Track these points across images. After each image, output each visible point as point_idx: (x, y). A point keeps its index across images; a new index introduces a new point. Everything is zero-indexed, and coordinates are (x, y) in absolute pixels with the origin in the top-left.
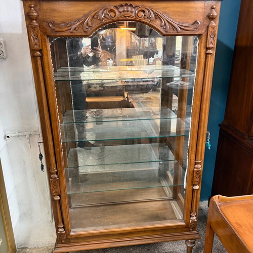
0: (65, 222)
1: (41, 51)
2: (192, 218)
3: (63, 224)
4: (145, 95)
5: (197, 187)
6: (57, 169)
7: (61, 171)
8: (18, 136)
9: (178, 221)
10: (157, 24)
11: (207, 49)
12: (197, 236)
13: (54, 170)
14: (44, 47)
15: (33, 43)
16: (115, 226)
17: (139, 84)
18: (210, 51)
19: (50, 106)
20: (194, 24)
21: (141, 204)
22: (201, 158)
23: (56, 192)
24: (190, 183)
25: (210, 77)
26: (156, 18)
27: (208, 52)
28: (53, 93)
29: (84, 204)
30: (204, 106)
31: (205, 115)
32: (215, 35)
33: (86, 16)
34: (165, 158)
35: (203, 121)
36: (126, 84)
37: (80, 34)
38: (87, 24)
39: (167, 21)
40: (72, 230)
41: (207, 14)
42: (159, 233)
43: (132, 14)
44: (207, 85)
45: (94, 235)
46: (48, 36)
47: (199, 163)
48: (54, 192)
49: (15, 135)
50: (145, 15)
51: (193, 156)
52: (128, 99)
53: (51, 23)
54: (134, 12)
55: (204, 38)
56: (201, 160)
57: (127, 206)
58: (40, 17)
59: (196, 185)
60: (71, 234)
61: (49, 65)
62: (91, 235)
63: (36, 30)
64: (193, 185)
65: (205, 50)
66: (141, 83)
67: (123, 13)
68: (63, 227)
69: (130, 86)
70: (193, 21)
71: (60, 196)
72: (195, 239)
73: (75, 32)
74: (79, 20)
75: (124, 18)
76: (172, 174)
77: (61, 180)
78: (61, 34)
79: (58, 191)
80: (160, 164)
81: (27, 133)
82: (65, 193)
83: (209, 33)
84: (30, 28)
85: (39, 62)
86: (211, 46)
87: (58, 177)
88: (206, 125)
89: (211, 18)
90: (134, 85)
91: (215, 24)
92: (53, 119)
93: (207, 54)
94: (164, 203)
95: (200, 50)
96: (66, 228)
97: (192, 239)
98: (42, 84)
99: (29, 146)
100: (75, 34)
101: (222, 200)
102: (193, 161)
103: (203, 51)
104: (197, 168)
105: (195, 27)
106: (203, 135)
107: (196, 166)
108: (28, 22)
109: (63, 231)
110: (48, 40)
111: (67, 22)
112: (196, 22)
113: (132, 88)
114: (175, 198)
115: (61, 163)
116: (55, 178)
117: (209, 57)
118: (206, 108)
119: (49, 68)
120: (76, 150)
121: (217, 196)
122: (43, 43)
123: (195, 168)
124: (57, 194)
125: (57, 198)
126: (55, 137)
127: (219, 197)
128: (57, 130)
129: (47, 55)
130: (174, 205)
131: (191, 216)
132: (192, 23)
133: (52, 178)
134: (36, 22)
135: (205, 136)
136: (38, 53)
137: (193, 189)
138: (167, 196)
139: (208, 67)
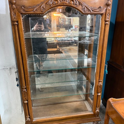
0: (30, 115)
1: (17, 22)
2: (97, 110)
3: (29, 116)
4: (68, 48)
5: (100, 94)
6: (26, 86)
7: (28, 87)
8: (4, 69)
9: (89, 112)
10: (80, 8)
11: (106, 21)
12: (99, 119)
13: (24, 87)
14: (19, 20)
15: (13, 18)
16: (57, 116)
17: (65, 42)
18: (107, 23)
19: (22, 52)
20: (99, 8)
21: (69, 103)
22: (102, 79)
23: (25, 99)
24: (96, 92)
25: (107, 36)
26: (79, 5)
27: (106, 23)
28: (24, 45)
29: (39, 104)
30: (104, 52)
31: (104, 56)
32: (110, 14)
33: (42, 3)
34: (81, 79)
35: (103, 59)
36: (58, 42)
37: (39, 13)
38: (43, 7)
39: (85, 6)
40: (34, 119)
41: (106, 3)
42: (80, 119)
43: (67, 2)
44: (105, 40)
45: (46, 121)
46: (21, 14)
47: (100, 82)
48: (24, 99)
49: (2, 68)
50: (74, 3)
51: (98, 78)
52: (59, 50)
53: (23, 6)
54: (68, 1)
55: (104, 15)
56: (102, 80)
57: (62, 104)
58: (17, 3)
59: (99, 93)
60: (34, 121)
61: (22, 30)
62: (44, 121)
63: (15, 10)
64: (98, 93)
65: (105, 22)
66: (66, 42)
67: (62, 2)
68: (29, 118)
69: (60, 43)
70: (99, 7)
71: (27, 101)
72: (98, 121)
73: (36, 11)
74: (38, 5)
75: (63, 4)
76: (85, 87)
77: (28, 92)
78: (29, 13)
79: (27, 98)
80: (78, 82)
81: (9, 67)
82: (30, 99)
83: (107, 13)
84: (11, 9)
85: (16, 28)
86: (108, 20)
87: (26, 91)
88: (105, 61)
89: (107, 5)
90: (62, 43)
91: (110, 8)
92: (24, 59)
93: (105, 24)
94: (81, 103)
95: (102, 22)
96: (31, 118)
97: (96, 121)
98: (18, 40)
99: (10, 74)
100: (36, 13)
101: (113, 101)
102: (98, 80)
103: (104, 22)
104: (100, 84)
105: (100, 10)
106: (103, 67)
107: (99, 83)
108: (10, 5)
109: (29, 120)
110: (21, 16)
111: (32, 6)
112: (100, 7)
113: (61, 44)
114: (87, 99)
115: (28, 83)
116: (25, 91)
117: (107, 26)
118: (104, 53)
119: (22, 31)
120: (34, 76)
121: (111, 98)
122: (19, 17)
123: (99, 84)
124: (26, 100)
125: (26, 102)
126: (25, 69)
127: (112, 99)
128: (26, 65)
129: (21, 24)
130: (86, 103)
131: (96, 109)
132: (98, 8)
133: (23, 91)
134: (15, 6)
135: (104, 67)
136: (16, 23)
137: (98, 95)
138: (82, 99)
139: (106, 31)
